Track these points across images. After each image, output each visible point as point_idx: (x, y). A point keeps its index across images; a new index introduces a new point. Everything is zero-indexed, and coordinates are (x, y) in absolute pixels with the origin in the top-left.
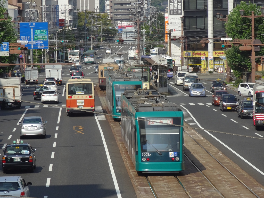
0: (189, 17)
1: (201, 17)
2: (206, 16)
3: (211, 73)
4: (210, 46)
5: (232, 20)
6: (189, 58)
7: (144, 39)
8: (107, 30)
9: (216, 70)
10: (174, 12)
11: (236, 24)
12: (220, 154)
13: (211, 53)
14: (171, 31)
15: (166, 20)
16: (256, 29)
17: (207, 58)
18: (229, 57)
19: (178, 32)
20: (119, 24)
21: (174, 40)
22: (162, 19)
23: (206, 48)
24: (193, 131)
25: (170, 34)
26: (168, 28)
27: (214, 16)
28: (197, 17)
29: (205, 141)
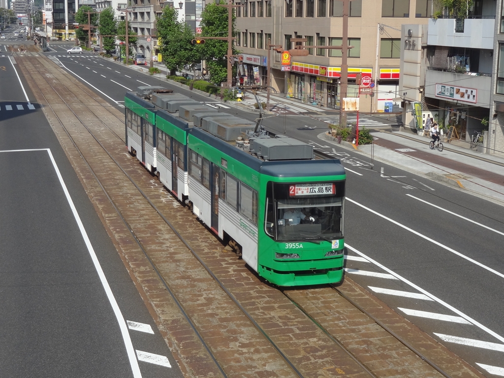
0: (56, 13)
1: (62, 13)
2: (64, 12)
3: (68, 41)
4: (67, 27)
5: (78, 15)
6: (56, 33)
7: (33, 23)
8: (12, 18)
9: (70, 39)
10: (48, 10)
11: (81, 17)
12: (77, 81)
13: (67, 31)
14: (47, 19)
15: (43, 14)
16: (91, 19)
17: (65, 34)
18: (77, 33)
19: (50, 20)
20: (18, 15)
21: (48, 24)
22: (41, 13)
23: (65, 28)
24: (62, 70)
25: (46, 21)
26: (45, 18)
27: (69, 12)
28: (60, 13)
29: (69, 74)
